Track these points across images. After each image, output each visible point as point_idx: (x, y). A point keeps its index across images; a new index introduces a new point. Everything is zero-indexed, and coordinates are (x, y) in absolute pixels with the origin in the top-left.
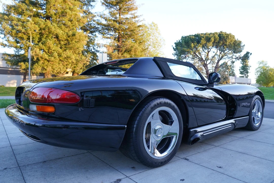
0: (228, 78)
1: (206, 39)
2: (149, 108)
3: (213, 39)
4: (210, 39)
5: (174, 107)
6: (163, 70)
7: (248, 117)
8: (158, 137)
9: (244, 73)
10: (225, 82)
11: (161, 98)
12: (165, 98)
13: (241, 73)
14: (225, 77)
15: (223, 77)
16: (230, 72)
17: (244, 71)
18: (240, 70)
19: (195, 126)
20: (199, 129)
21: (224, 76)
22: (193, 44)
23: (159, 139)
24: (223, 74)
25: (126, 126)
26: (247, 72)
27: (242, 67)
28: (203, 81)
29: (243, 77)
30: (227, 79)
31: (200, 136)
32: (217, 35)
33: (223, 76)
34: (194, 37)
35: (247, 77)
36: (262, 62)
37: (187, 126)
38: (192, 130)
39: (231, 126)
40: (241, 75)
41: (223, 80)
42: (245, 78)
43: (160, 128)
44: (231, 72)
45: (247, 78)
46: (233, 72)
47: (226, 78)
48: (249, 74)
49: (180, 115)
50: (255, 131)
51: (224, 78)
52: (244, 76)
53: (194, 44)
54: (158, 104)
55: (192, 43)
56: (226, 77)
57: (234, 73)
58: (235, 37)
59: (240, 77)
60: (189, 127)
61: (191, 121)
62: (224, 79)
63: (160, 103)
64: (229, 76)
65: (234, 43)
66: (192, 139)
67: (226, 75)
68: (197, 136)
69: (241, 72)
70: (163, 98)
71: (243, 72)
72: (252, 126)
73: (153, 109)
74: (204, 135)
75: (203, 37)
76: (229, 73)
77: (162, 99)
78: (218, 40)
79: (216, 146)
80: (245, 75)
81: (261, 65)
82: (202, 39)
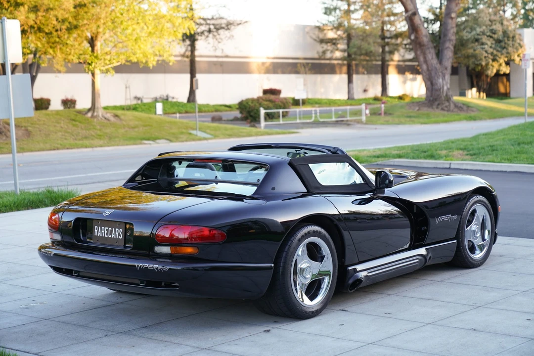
0: (513, 37)
2: (296, 241)
5: (325, 236)
6: (305, 180)
7: (456, 241)
8: (305, 278)
10: (502, 61)
11: (309, 225)
12: (313, 225)
14: (501, 33)
15: (494, 32)
19: (354, 262)
20: (359, 267)
21: (497, 27)
23: (308, 282)
24: (493, 17)
25: (273, 265)
28: (367, 184)
30: (510, 43)
31: (363, 277)
33: (491, 31)
37: (343, 263)
38: (350, 268)
39: (418, 260)
41: (491, 50)
43: (308, 267)
47: (508, 37)
49: (333, 246)
50: (473, 268)
51: (495, 36)
54: (306, 234)
56: (505, 33)
60: (347, 263)
61: (349, 256)
62: (498, 41)
63: (309, 232)
64: (524, 26)
66: (351, 281)
67: (505, 23)
68: (357, 276)
70: (311, 225)
72: (467, 258)
73: (300, 241)
74: (369, 275)
76: (523, 11)
77: (310, 227)
79: (389, 295)
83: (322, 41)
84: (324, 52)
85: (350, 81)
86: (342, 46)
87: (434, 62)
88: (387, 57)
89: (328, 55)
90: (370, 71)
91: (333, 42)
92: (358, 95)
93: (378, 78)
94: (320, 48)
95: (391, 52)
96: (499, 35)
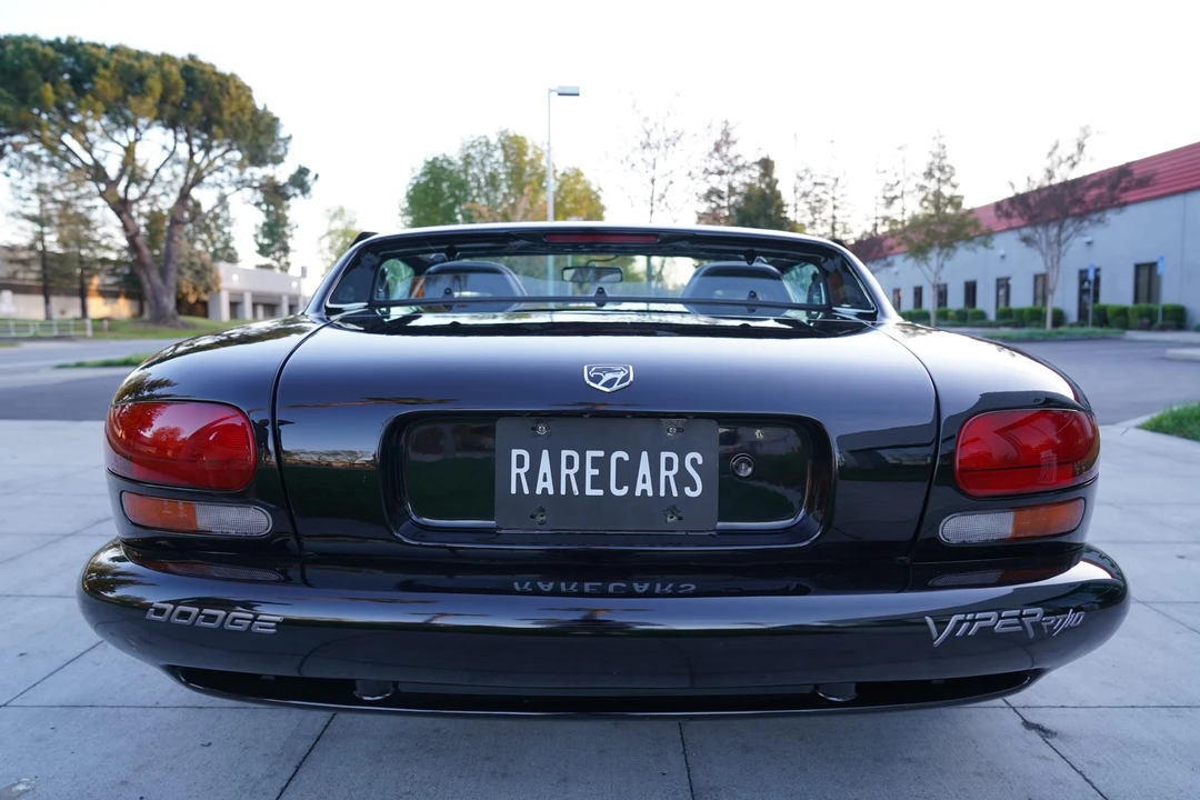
0: (210, 269)
1: (121, 78)
3: (155, 84)
4: (142, 79)
9: (274, 253)
10: (201, 290)
13: (263, 250)
14: (199, 265)
15: (192, 264)
16: (213, 243)
17: (274, 241)
18: (256, 236)
21: (195, 260)
22: (48, 86)
24: (192, 251)
26: (286, 249)
27: (265, 224)
29: (269, 267)
30: (208, 274)
32: (174, 70)
34: (51, 52)
35: (285, 268)
36: (339, 213)
40: (260, 257)
41: (191, 280)
42: (278, 271)
44: (219, 245)
45: (286, 271)
46: (227, 246)
47: (205, 270)
48: (291, 257)
51: (194, 268)
52: (275, 264)
53: (56, 93)
55: (46, 80)
56: (203, 265)
57: (233, 249)
58: (255, 95)
59: (257, 266)
62: (197, 272)
64: (215, 260)
65: (251, 120)
67: (199, 255)
69: (261, 246)
71: (269, 246)
75: (106, 66)
76: (212, 249)
78: (182, 93)
80: (278, 260)
81: (338, 225)
82: (101, 71)
83: (11, 261)
84: (15, 272)
85: (47, 302)
86: (37, 267)
87: (158, 281)
88: (87, 281)
89: (20, 275)
90: (68, 293)
91: (23, 262)
92: (56, 316)
93: (77, 301)
94: (10, 268)
95: (91, 276)
96: (198, 267)
